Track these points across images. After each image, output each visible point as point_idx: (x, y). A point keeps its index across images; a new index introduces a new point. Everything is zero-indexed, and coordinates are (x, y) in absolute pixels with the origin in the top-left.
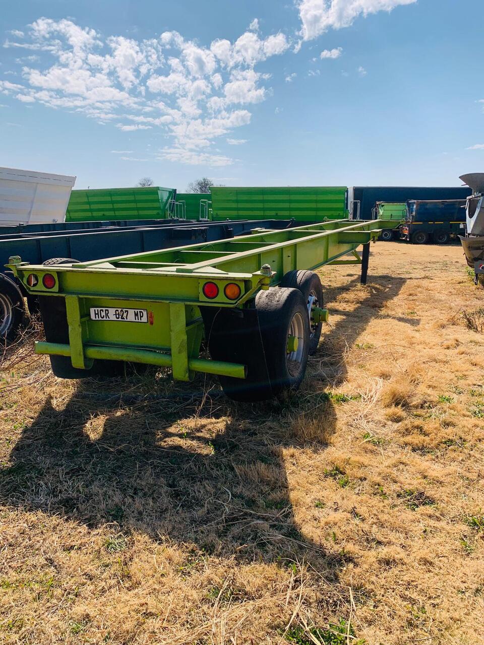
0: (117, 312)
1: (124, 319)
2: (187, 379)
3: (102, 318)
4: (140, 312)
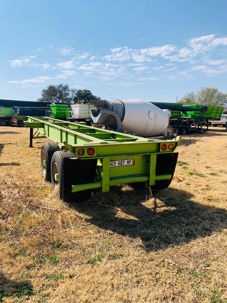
0: (119, 162)
1: (122, 165)
2: (154, 184)
3: (113, 166)
4: (130, 160)
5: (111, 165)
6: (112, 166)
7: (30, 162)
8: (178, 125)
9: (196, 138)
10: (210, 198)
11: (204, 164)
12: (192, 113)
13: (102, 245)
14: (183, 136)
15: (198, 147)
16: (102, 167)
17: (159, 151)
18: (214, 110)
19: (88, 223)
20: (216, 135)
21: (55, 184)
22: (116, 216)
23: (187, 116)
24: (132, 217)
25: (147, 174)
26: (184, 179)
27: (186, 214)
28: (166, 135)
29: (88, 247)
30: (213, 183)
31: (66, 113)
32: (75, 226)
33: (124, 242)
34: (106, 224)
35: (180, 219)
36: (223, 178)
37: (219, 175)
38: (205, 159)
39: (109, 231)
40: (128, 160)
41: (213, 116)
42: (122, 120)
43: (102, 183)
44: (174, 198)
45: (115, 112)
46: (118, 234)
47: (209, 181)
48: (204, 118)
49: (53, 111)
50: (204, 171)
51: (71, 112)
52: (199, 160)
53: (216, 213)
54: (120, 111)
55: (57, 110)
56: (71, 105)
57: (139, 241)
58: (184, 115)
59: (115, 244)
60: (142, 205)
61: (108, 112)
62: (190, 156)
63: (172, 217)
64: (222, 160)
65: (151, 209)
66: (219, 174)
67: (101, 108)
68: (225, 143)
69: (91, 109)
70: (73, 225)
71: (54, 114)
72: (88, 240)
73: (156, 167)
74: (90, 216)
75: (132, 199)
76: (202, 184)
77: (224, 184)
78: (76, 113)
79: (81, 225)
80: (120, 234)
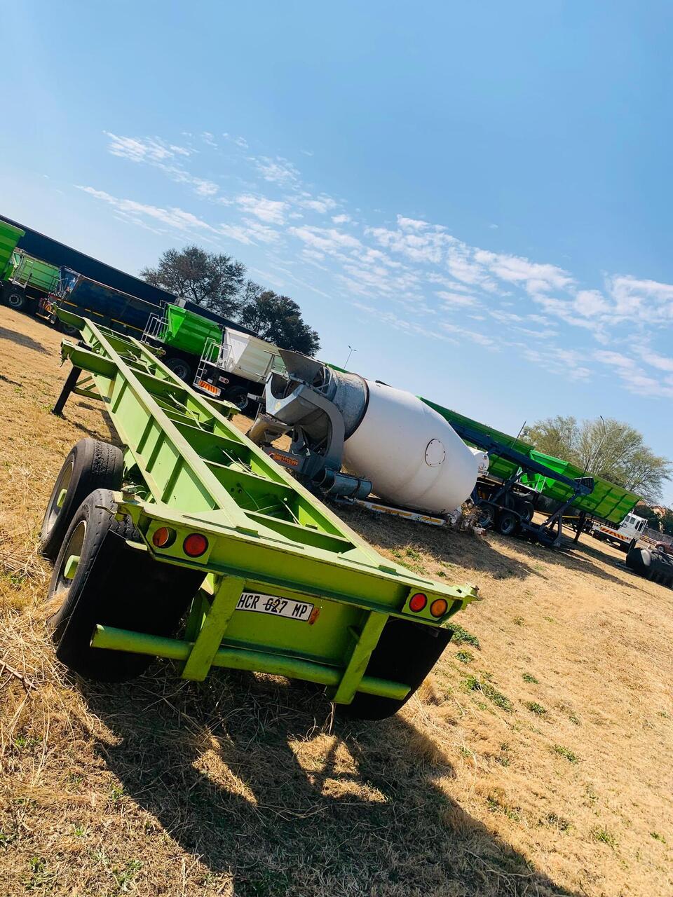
0: (271, 601)
1: (276, 611)
2: (349, 702)
3: (246, 607)
4: (304, 606)
5: (241, 603)
6: (244, 607)
7: (28, 465)
8: (495, 502)
9: (532, 562)
10: (496, 795)
11: (522, 664)
12: (551, 482)
13: (105, 863)
14: (500, 541)
15: (528, 593)
16: (211, 598)
17: (398, 607)
18: (613, 496)
19: (100, 761)
20: (592, 572)
21: (60, 583)
22: (196, 765)
23: (533, 484)
24: (240, 788)
25: (339, 664)
26: (446, 698)
27: (405, 831)
28: (453, 521)
29: (58, 857)
30: (525, 740)
31: (206, 344)
32: (56, 757)
33: (177, 873)
34: (152, 783)
35: (382, 844)
36: (559, 735)
37: (550, 718)
38: (533, 643)
39: (149, 818)
40: (299, 604)
41: (603, 509)
42: (347, 436)
43: (191, 649)
44: (392, 758)
45: (337, 405)
46: (172, 836)
47: (517, 729)
48: (577, 506)
49: (170, 325)
50: (514, 690)
51: (220, 347)
52: (513, 641)
53: (496, 861)
54: (352, 410)
55: (183, 326)
56: (227, 328)
57: (223, 890)
58: (525, 478)
59: (146, 873)
60: (290, 750)
61: (317, 400)
62: (493, 617)
63: (359, 830)
64: (576, 667)
65: (309, 776)
66: (553, 713)
67: (302, 381)
68: (607, 608)
69: (273, 371)
70: (50, 753)
71: (170, 334)
72: (70, 828)
73: (373, 652)
74: (117, 736)
75: (270, 717)
76: (491, 734)
77: (554, 755)
78: (231, 356)
79: (73, 761)
80: (177, 840)
